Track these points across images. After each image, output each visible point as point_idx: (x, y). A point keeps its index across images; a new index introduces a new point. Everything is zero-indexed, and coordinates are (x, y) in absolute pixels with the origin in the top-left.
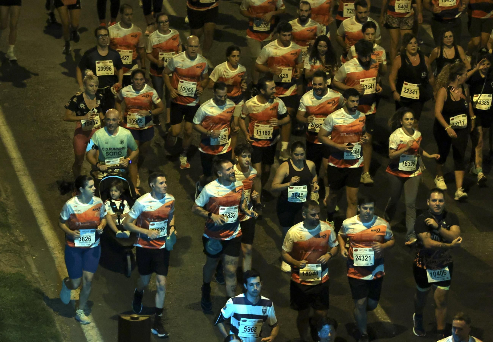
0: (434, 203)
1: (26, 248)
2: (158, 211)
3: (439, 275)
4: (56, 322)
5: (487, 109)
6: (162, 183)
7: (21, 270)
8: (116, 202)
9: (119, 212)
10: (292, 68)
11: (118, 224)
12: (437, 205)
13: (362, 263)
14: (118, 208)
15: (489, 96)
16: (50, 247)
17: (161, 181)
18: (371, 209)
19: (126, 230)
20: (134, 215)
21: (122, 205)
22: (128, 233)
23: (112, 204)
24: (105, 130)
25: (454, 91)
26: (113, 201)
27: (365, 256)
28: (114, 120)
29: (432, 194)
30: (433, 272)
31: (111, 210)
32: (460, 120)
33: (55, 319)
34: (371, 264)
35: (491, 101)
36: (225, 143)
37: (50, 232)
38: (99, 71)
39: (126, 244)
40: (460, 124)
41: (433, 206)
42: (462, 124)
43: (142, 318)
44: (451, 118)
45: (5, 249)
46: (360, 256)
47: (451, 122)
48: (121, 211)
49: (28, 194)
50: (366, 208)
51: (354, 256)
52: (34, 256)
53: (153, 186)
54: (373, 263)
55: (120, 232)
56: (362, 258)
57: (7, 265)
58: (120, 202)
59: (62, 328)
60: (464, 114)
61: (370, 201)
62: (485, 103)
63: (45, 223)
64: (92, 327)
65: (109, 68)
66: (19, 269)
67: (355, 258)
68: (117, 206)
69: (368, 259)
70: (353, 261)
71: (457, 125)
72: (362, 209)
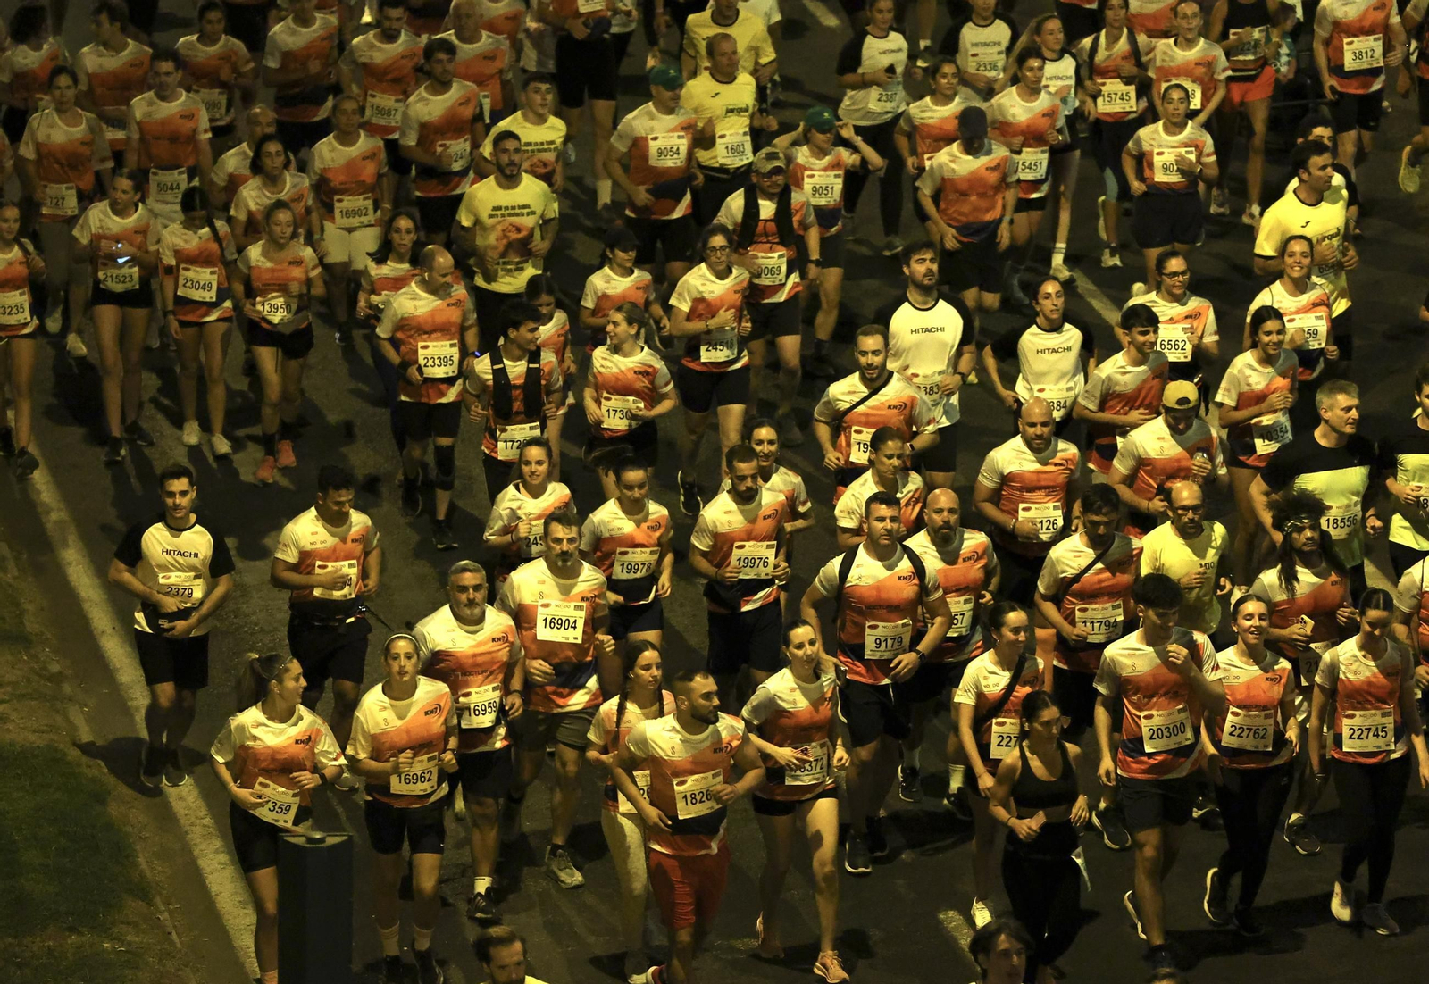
1: (67, 688)
4: (140, 855)
7: (56, 738)
16: (122, 684)
33: (138, 848)
37: (121, 651)
43: (332, 840)
45: (18, 692)
49: (70, 564)
52: (86, 706)
57: (23, 728)
59: (153, 869)
63: (110, 631)
64: (223, 864)
66: (52, 736)
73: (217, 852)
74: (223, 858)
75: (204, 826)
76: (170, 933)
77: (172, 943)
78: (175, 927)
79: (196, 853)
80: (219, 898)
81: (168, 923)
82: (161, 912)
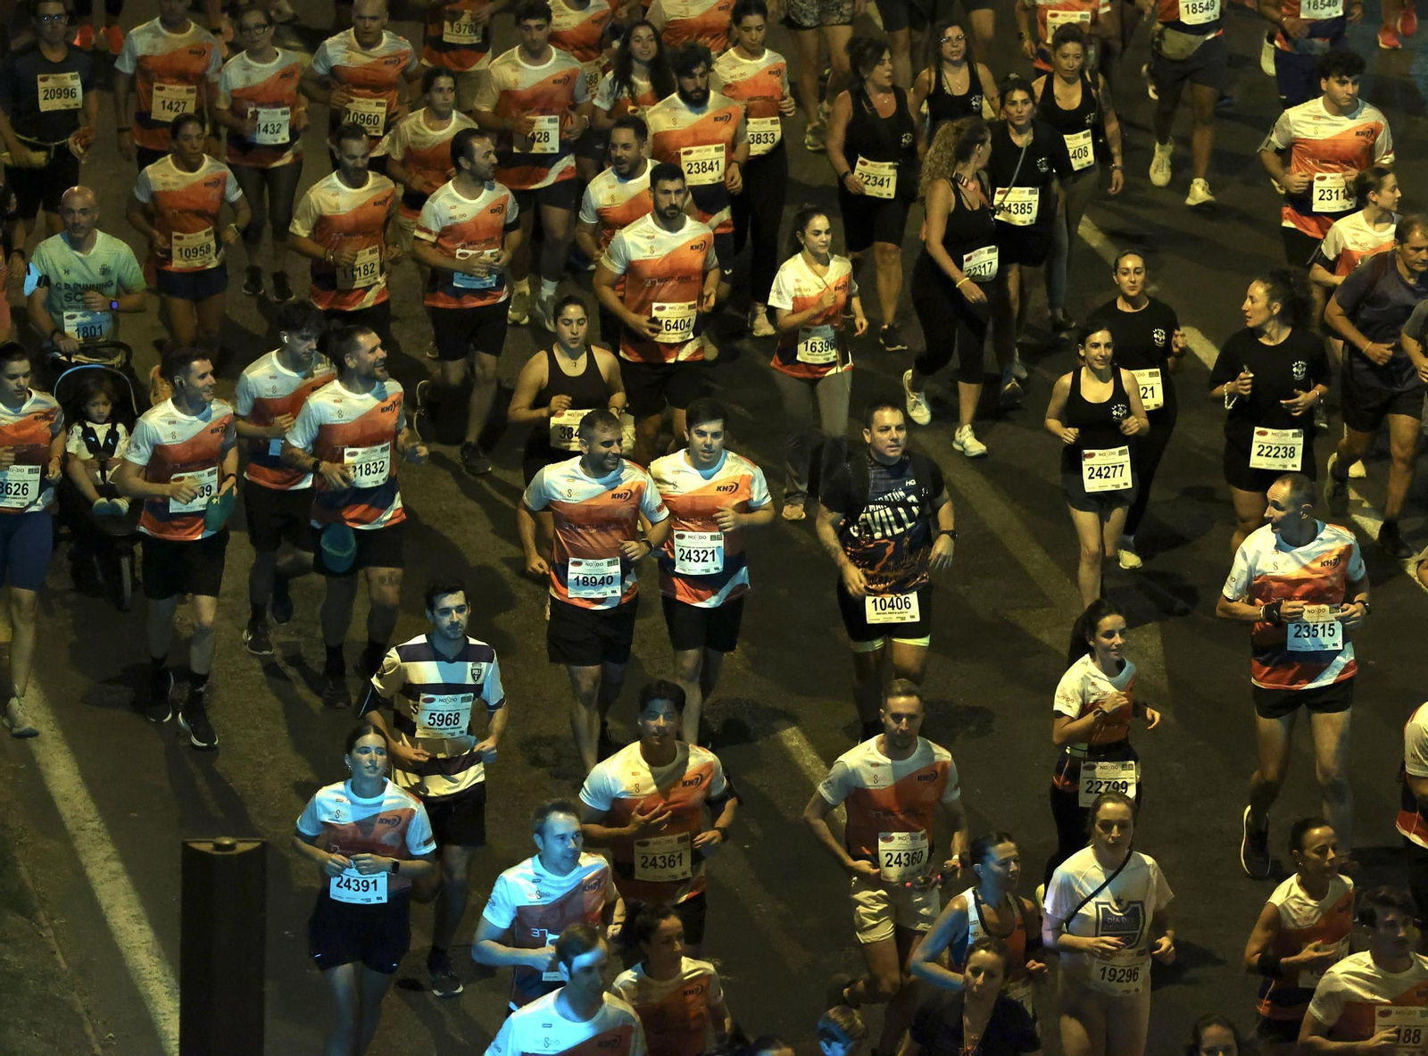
0: (885, 436)
2: (193, 443)
3: (893, 607)
4: (21, 864)
5: (1028, 223)
6: (203, 376)
8: (96, 427)
9: (103, 452)
10: (558, 117)
11: (101, 483)
12: (893, 440)
13: (695, 568)
14: (102, 442)
15: (1031, 192)
17: (202, 372)
18: (715, 435)
19: (118, 497)
20: (139, 458)
21: (113, 435)
22: (123, 504)
23: (88, 434)
24: (63, 238)
25: (966, 187)
26: (89, 424)
27: (700, 551)
28: (84, 214)
29: (877, 414)
30: (878, 599)
31: (84, 448)
32: (985, 259)
33: (18, 855)
34: (716, 569)
35: (1037, 203)
36: (373, 282)
38: (45, 99)
39: (120, 532)
40: (983, 270)
41: (882, 441)
42: (987, 270)
43: (243, 847)
44: (965, 257)
46: (690, 552)
47: (966, 265)
48: (110, 449)
50: (703, 434)
51: (677, 549)
53: (181, 383)
54: (721, 567)
55: (104, 500)
56: (693, 556)
58: (108, 426)
59: (35, 879)
60: (993, 247)
61: (712, 417)
62: (1023, 208)
64: (116, 873)
65: (70, 93)
67: (678, 554)
68: (98, 435)
69: (709, 557)
70: (673, 564)
71: (978, 272)
72: (695, 436)
73: (107, 859)
74: (116, 866)
75: (94, 830)
76: (54, 953)
77: (57, 963)
78: (59, 945)
79: (84, 860)
80: (110, 911)
81: (53, 941)
82: (43, 928)
